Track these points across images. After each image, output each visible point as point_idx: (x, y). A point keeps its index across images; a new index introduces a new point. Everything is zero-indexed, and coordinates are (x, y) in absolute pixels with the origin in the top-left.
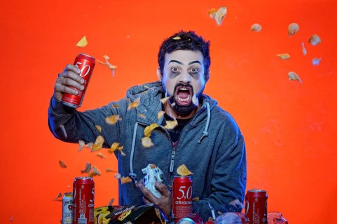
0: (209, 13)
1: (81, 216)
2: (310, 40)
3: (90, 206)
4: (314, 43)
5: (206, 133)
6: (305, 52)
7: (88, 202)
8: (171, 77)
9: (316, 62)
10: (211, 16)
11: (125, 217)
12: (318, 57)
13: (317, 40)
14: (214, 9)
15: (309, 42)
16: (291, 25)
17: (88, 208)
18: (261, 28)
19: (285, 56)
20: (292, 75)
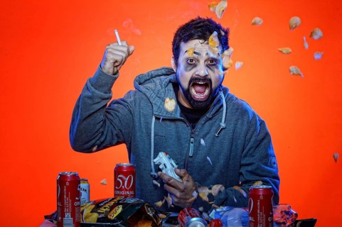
0: (209, 6)
1: (66, 216)
2: (312, 33)
3: (76, 204)
4: (316, 37)
5: (223, 125)
6: (307, 46)
7: (74, 201)
8: (186, 70)
9: (317, 56)
10: (211, 9)
11: (115, 215)
12: (320, 51)
13: (319, 34)
14: (214, 3)
15: (311, 36)
16: (292, 19)
17: (73, 207)
18: (262, 21)
19: (286, 50)
20: (293, 69)
